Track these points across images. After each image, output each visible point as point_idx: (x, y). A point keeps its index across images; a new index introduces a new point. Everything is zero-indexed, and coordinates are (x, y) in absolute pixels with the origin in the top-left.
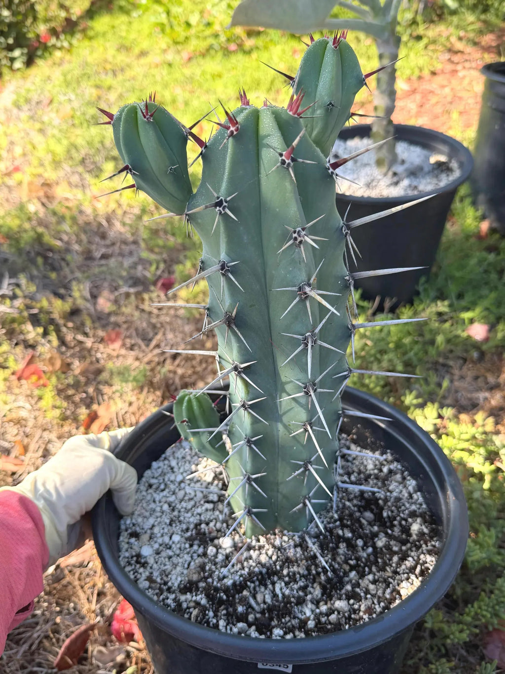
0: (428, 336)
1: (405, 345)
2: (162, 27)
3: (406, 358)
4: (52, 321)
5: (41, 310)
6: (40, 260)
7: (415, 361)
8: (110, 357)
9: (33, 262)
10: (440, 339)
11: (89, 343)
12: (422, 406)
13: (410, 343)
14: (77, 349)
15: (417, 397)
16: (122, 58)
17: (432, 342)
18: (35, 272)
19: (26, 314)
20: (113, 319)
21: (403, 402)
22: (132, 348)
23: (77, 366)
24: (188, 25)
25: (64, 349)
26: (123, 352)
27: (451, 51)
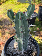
0: (34, 29)
4: (1, 28)
11: (4, 30)
22: (8, 30)
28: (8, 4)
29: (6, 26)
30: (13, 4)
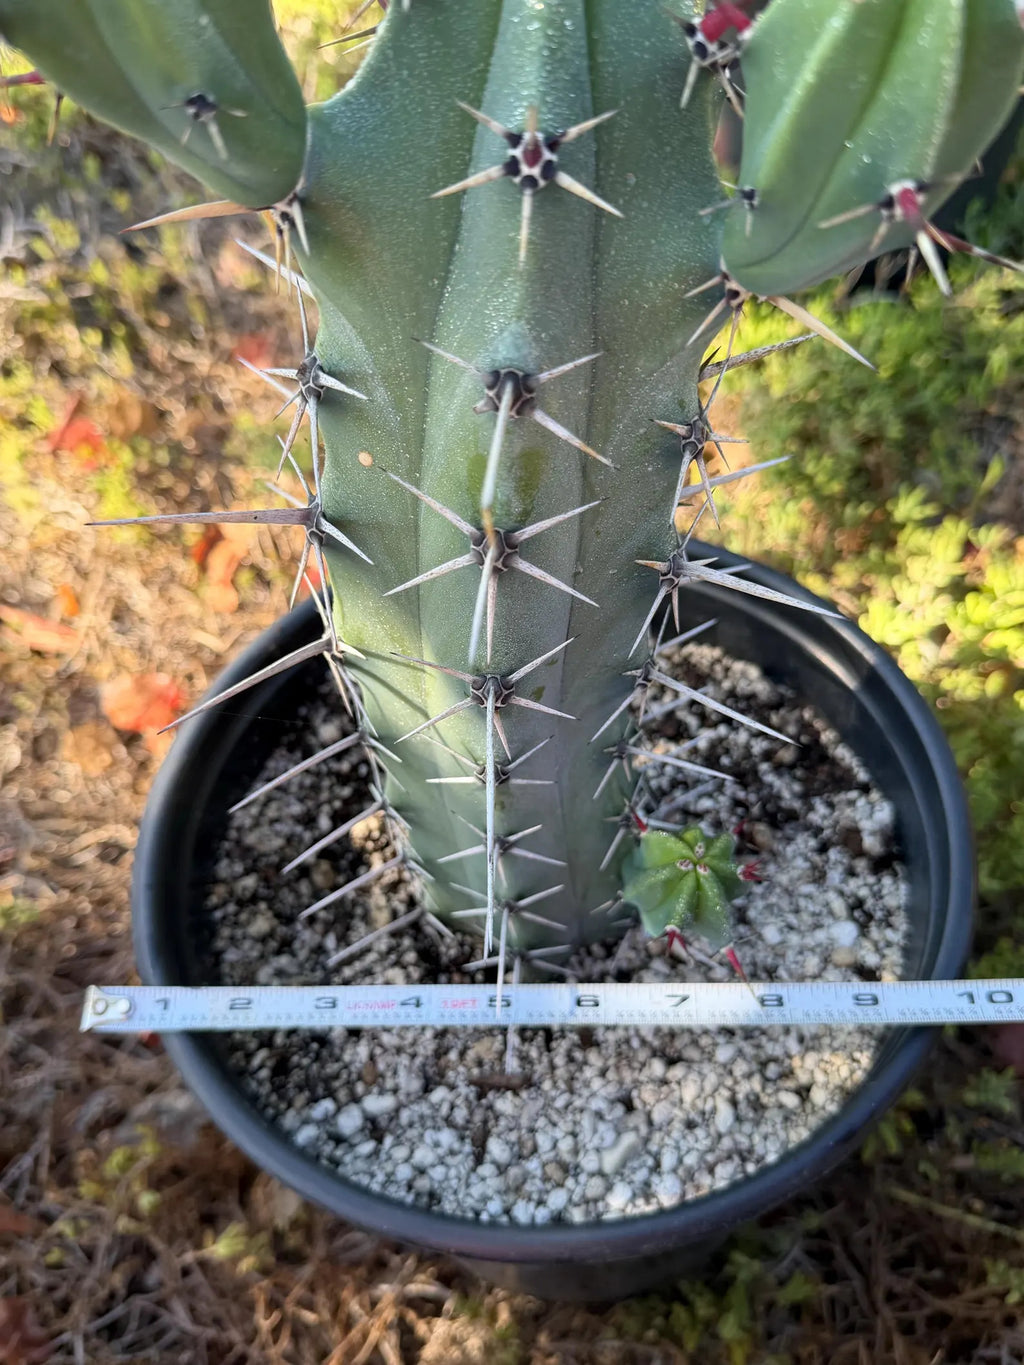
0: (972, 352)
1: (916, 371)
3: (911, 405)
4: (120, 316)
5: (97, 287)
6: (91, 165)
7: (934, 411)
8: (247, 400)
9: (77, 167)
10: (998, 358)
11: (203, 363)
12: (932, 523)
13: (929, 368)
14: (180, 379)
15: (925, 502)
17: (981, 364)
18: (81, 197)
19: (63, 300)
20: (253, 306)
21: (889, 514)
23: (180, 418)
25: (149, 379)
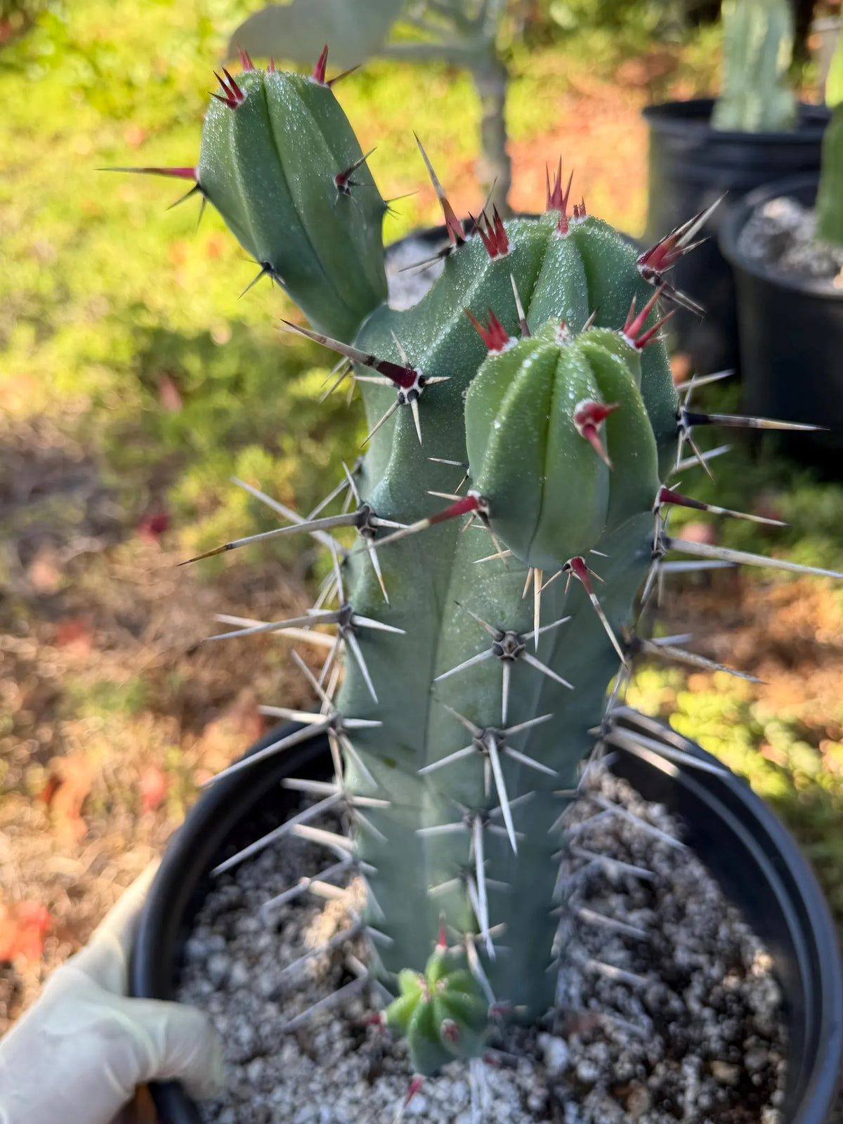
2: (87, 92)
11: (29, 649)
16: (20, 149)
20: (68, 601)
22: (111, 647)
24: (129, 84)
26: (96, 656)
27: (576, 94)
28: (21, 131)
29: (44, 575)
30: (116, 116)
